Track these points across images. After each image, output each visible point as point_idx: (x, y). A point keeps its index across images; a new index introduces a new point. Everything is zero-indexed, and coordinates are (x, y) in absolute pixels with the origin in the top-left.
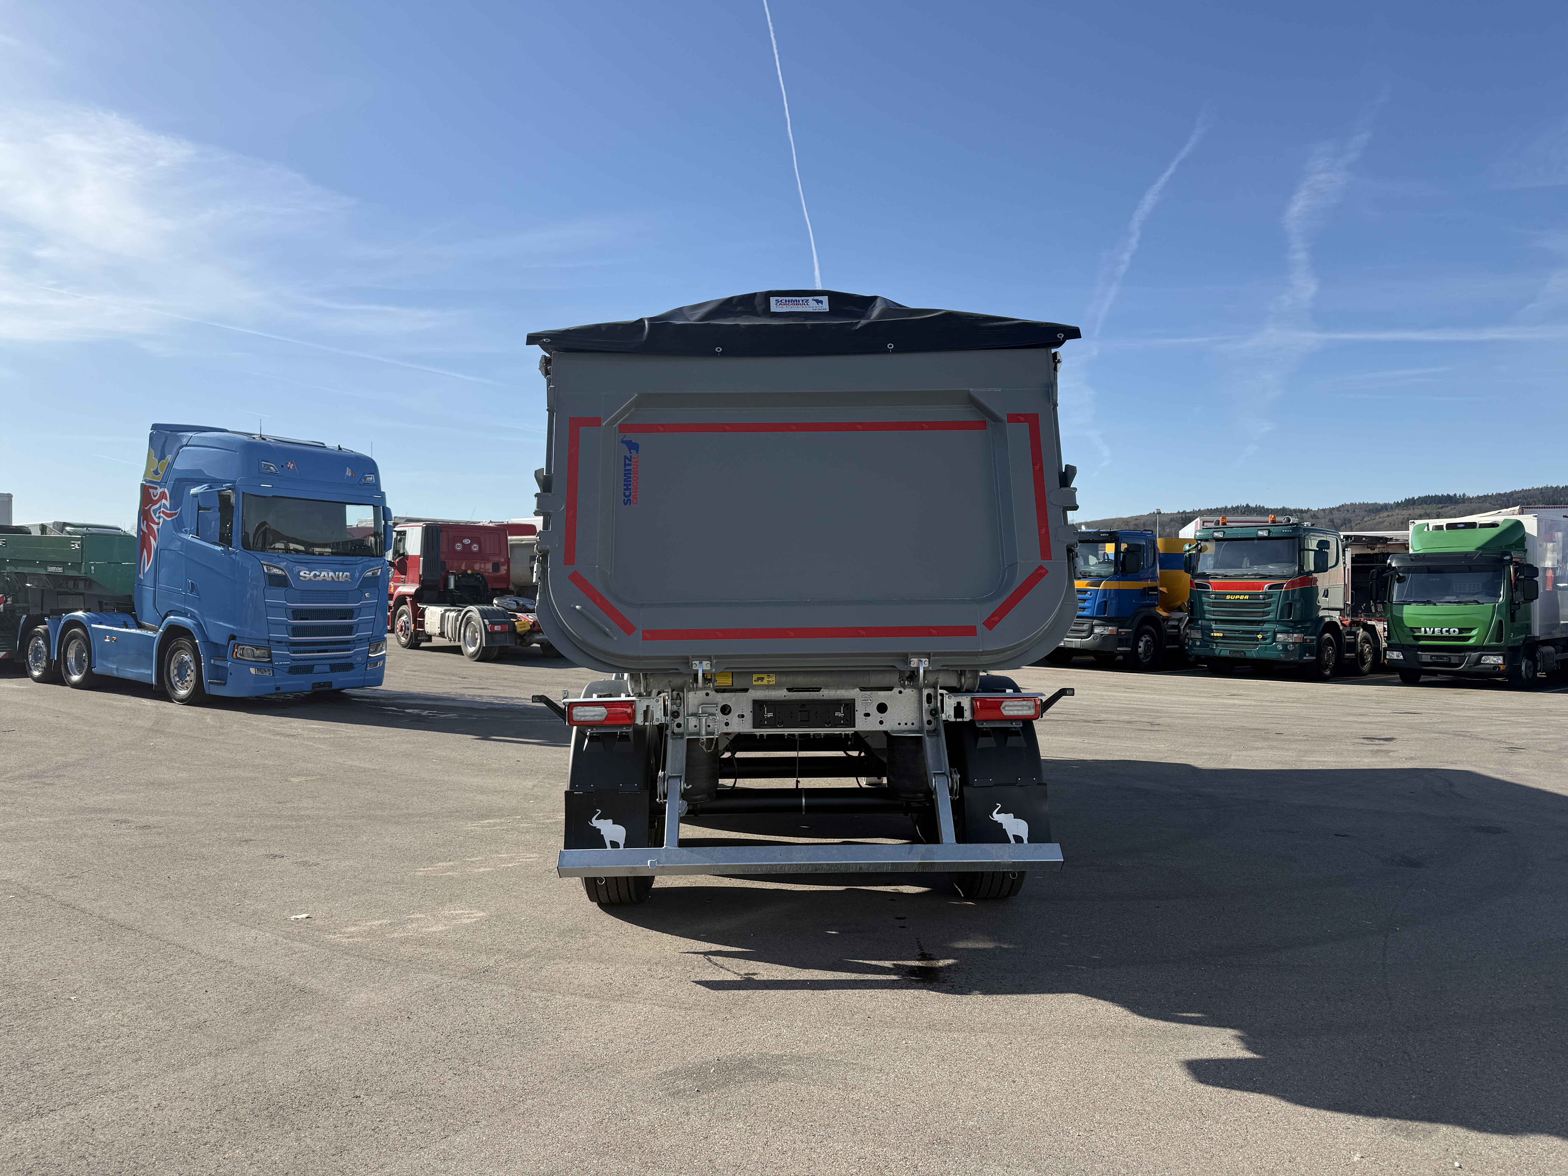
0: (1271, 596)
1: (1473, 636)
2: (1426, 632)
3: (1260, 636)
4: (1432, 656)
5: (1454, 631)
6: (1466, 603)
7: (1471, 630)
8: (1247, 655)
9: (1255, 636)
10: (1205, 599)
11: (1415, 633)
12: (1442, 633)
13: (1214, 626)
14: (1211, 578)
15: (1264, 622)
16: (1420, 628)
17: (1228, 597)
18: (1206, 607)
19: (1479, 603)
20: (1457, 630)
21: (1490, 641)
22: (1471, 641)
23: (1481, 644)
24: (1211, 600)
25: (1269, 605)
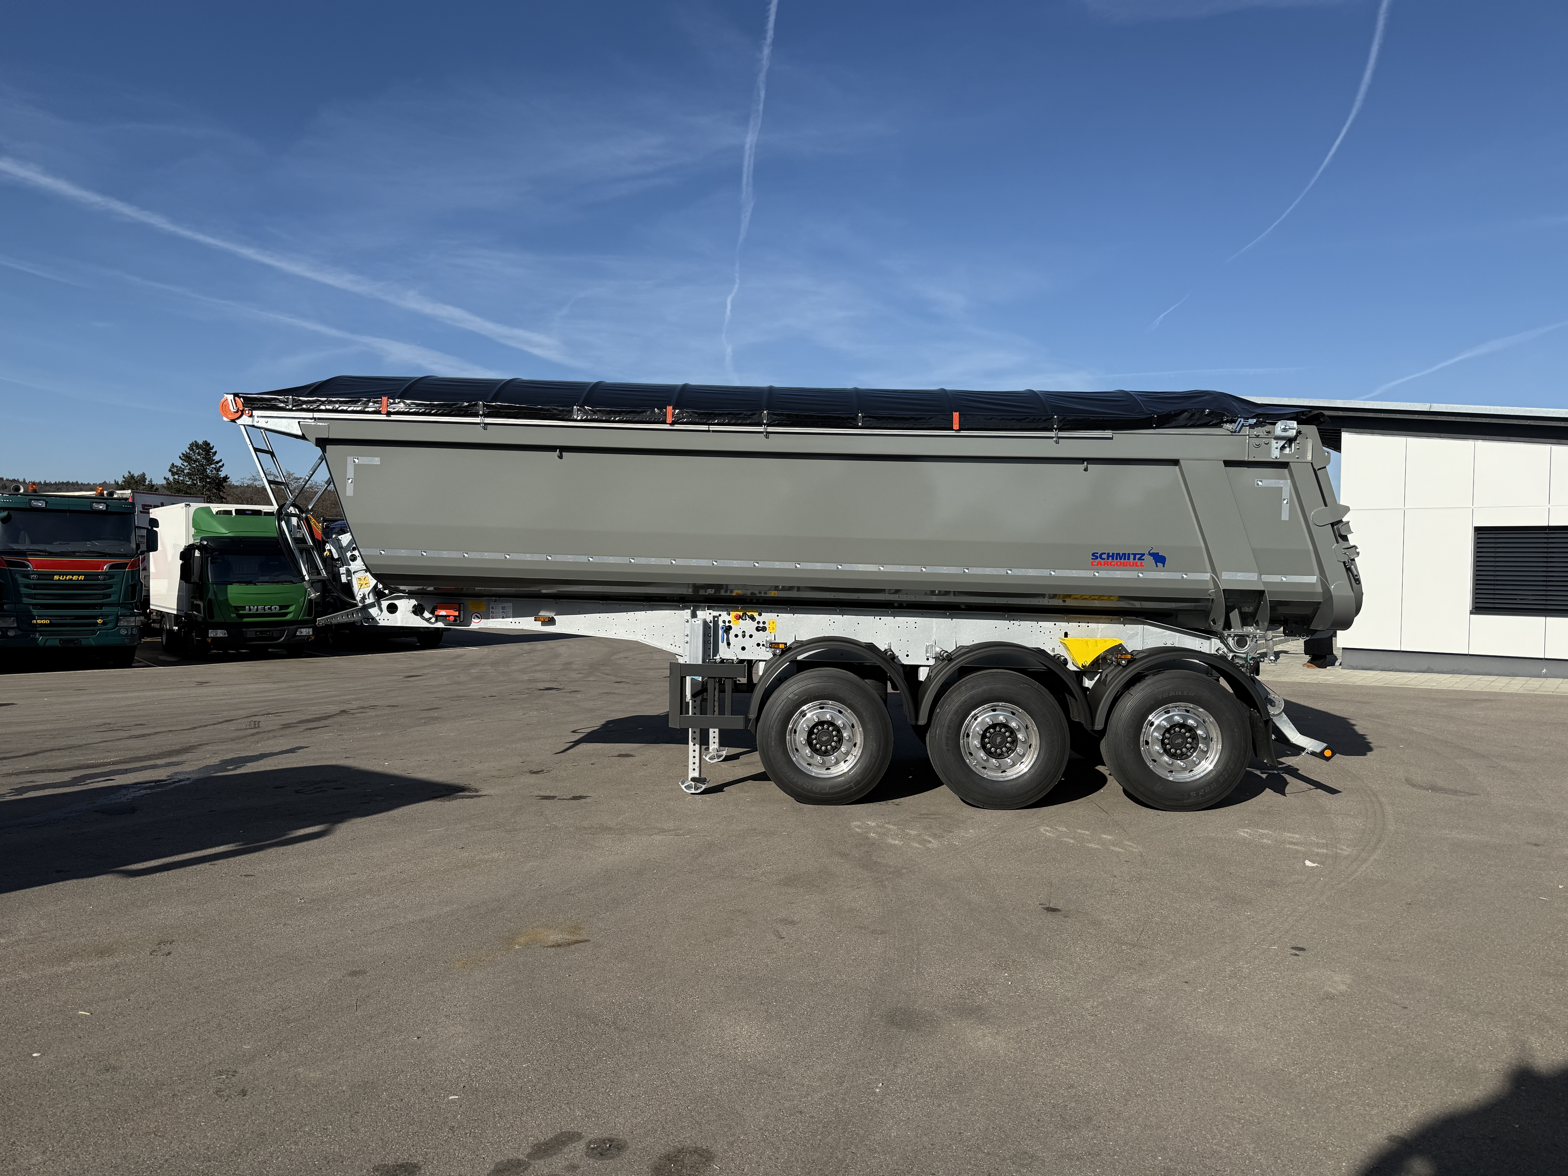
0: (112, 577)
1: (290, 613)
2: (250, 610)
3: (99, 621)
4: (257, 632)
5: (275, 608)
6: (282, 582)
7: (288, 607)
8: (83, 643)
9: (92, 621)
10: (21, 580)
11: (239, 611)
12: (265, 611)
13: (35, 612)
14: (30, 555)
15: (101, 606)
16: (245, 607)
17: (56, 577)
18: (23, 590)
19: (294, 583)
20: (278, 607)
21: (304, 616)
22: (289, 617)
23: (296, 619)
24: (32, 582)
25: (110, 586)
